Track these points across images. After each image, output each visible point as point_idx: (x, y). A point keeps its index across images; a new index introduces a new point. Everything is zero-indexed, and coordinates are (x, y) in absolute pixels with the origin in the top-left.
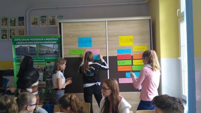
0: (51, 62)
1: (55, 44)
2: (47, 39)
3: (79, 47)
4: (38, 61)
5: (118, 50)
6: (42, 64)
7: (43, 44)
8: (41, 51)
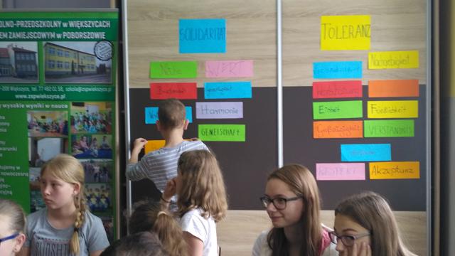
0: (86, 103)
1: (99, 40)
2: (72, 24)
3: (181, 52)
4: (44, 100)
5: (316, 65)
6: (58, 109)
7: (59, 40)
8: (53, 66)
